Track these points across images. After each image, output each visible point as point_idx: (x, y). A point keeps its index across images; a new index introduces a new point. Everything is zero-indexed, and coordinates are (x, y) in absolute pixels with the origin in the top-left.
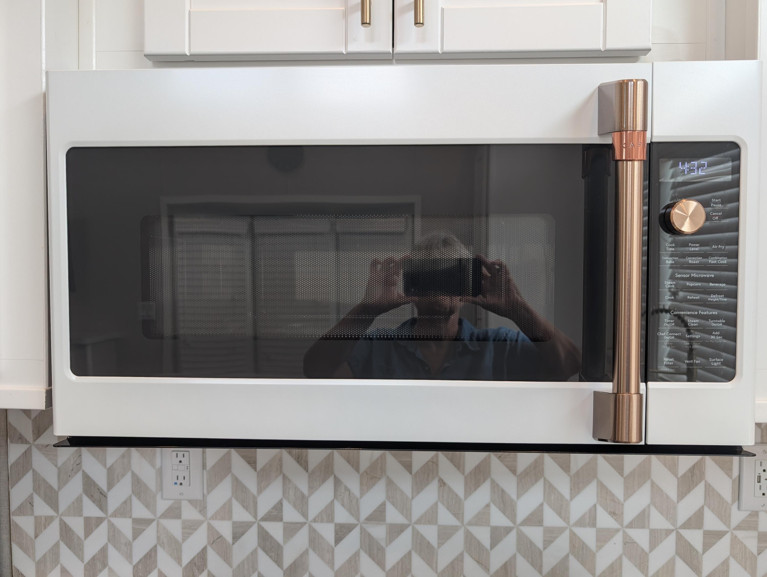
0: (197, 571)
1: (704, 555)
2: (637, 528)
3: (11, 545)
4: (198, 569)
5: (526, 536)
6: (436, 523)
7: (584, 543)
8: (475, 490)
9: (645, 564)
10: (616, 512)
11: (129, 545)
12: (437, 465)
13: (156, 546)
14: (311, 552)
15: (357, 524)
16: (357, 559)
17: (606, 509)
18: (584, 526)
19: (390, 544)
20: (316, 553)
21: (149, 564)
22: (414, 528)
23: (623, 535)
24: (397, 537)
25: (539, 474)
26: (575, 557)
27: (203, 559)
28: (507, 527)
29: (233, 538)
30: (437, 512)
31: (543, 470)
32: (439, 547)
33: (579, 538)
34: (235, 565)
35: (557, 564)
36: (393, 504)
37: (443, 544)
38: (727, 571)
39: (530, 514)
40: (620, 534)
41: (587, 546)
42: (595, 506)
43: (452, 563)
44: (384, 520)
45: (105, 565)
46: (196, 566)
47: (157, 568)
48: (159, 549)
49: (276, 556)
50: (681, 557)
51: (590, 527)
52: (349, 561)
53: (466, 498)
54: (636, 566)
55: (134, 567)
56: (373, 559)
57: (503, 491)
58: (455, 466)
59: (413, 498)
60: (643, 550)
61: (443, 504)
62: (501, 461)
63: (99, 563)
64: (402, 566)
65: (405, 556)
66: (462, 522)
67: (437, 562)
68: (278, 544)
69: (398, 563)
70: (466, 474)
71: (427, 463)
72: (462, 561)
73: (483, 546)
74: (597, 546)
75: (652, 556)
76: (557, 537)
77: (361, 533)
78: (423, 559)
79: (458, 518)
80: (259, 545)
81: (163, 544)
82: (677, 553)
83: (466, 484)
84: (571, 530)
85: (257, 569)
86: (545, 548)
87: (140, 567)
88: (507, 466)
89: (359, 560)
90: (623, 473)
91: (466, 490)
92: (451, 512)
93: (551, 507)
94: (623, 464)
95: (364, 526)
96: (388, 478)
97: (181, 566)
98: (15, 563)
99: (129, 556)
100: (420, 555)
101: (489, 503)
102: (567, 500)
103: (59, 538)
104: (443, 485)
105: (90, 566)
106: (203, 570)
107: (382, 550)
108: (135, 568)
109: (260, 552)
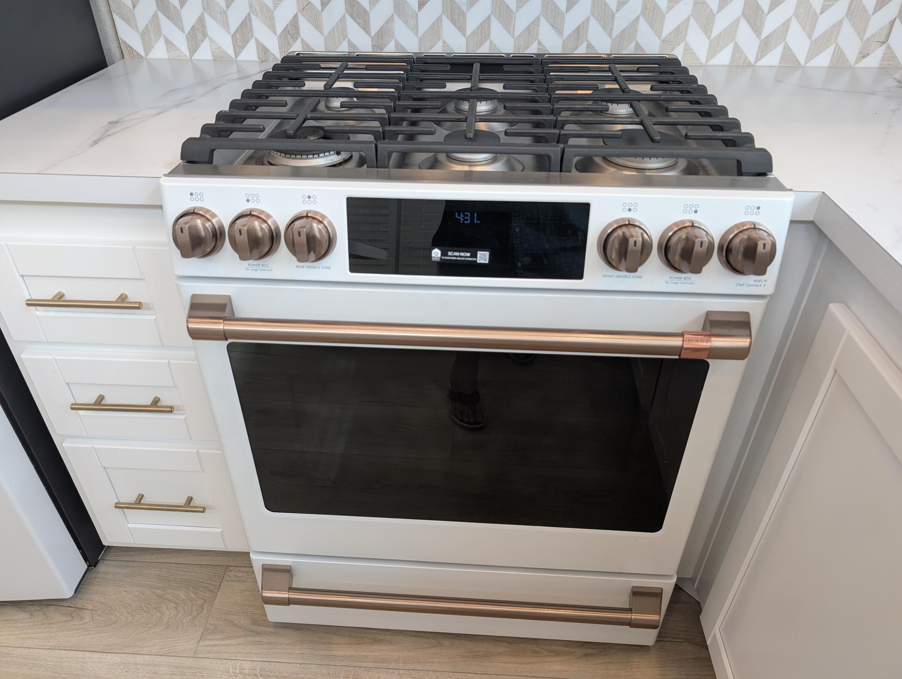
0: (291, 39)
1: (768, 15)
3: (112, 16)
4: (292, 38)
9: (710, 26)
11: (224, 13)
13: (249, 14)
14: (396, 18)
16: (440, 23)
20: (401, 19)
21: (246, 33)
27: (295, 27)
29: (322, 5)
34: (326, 32)
38: (786, 31)
45: (205, 35)
46: (289, 35)
47: (254, 37)
48: (253, 16)
49: (364, 23)
50: (746, 18)
52: (432, 27)
55: (232, 36)
63: (199, 34)
64: (481, 32)
67: (514, 27)
68: (365, 10)
69: (478, 28)
75: (718, 17)
80: (346, 12)
81: (256, 11)
82: (743, 13)
85: (346, 36)
87: (238, 36)
89: (441, 25)
97: (276, 34)
98: (121, 35)
99: (226, 26)
103: (156, 9)
105: (191, 36)
106: (297, 39)
107: (463, 14)
108: (234, 36)
109: (349, 19)
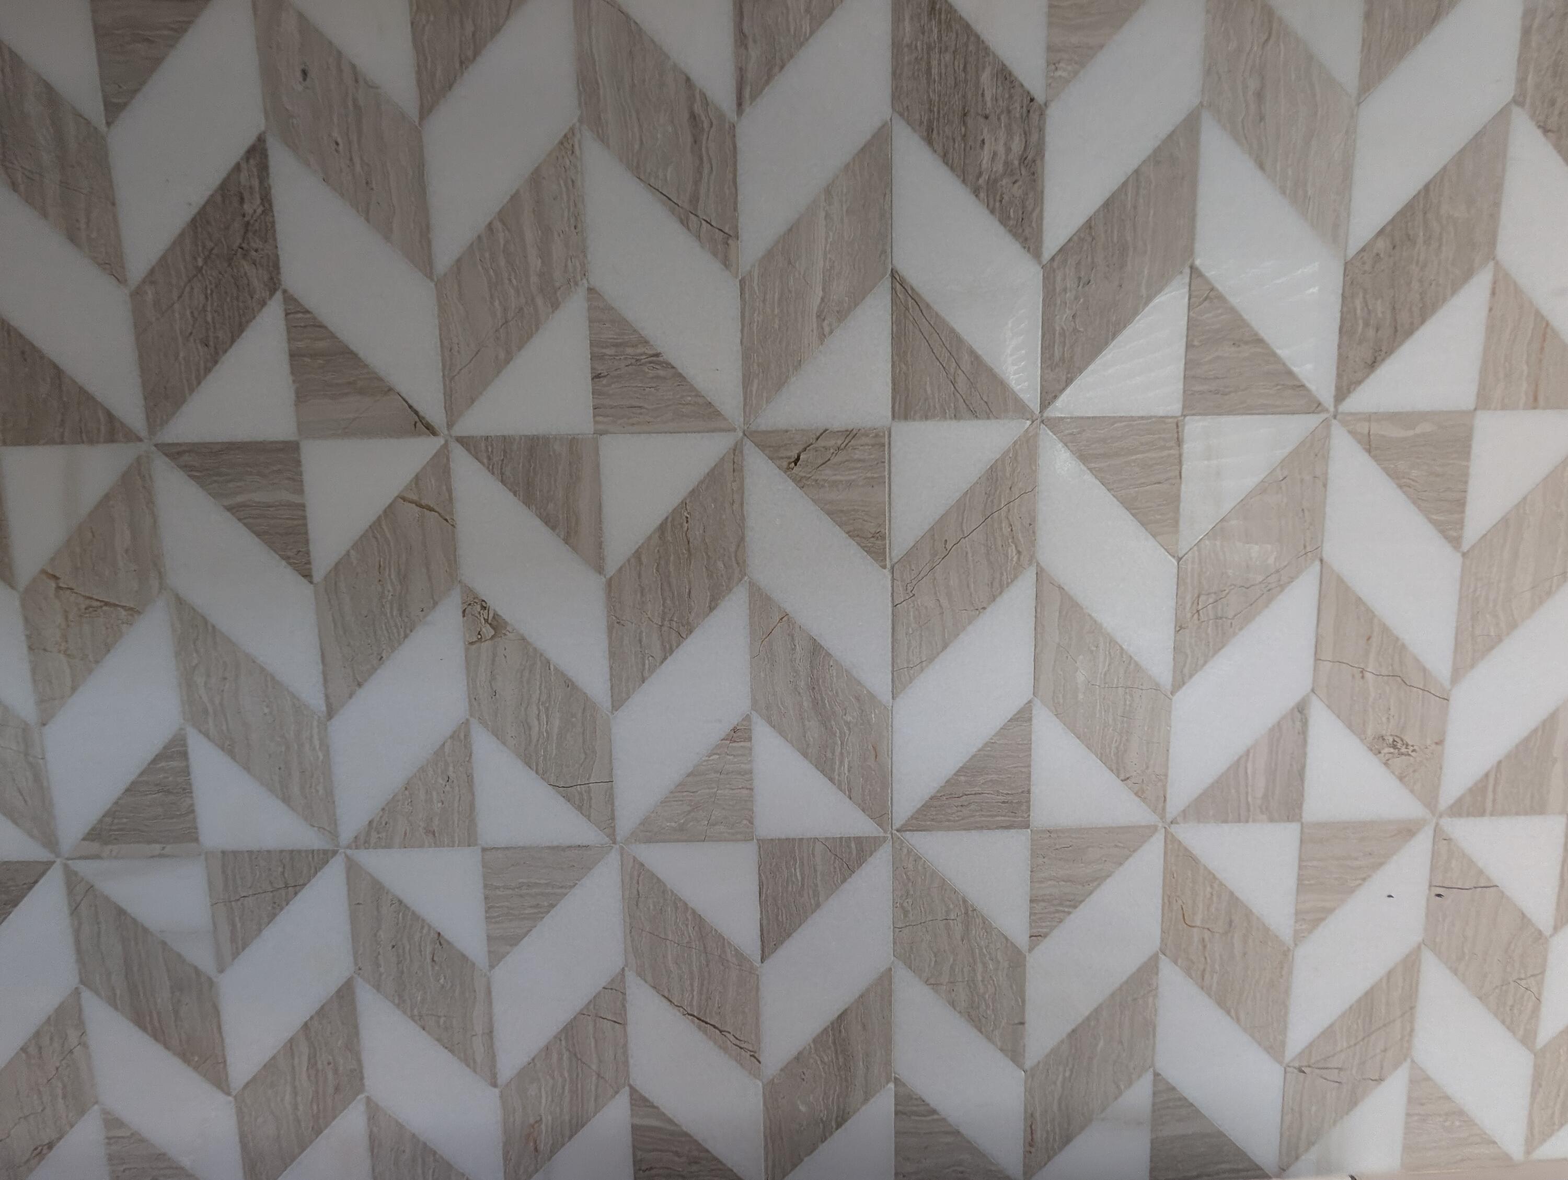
2: (1504, 813)
5: (944, 884)
6: (470, 839)
7: (1234, 900)
8: (668, 651)
10: (1407, 739)
12: (448, 520)
15: (49, 865)
17: (1355, 725)
18: (1242, 816)
19: (236, 955)
22: (353, 870)
23: (1435, 854)
24: (272, 917)
25: (1012, 551)
26: (1188, 971)
28: (844, 841)
30: (470, 778)
31: (1031, 526)
32: (495, 958)
33: (1212, 878)
35: (1097, 1011)
36: (228, 746)
37: (514, 941)
39: (961, 771)
40: (1421, 845)
41: (1248, 914)
42: (1301, 709)
43: (569, 1031)
44: (191, 835)
51: (1271, 820)
53: (618, 703)
54: (1482, 999)
56: (158, 1035)
57: (816, 650)
58: (549, 521)
59: (331, 713)
60: (1524, 920)
61: (498, 733)
62: (800, 482)
65: (322, 1012)
66: (609, 825)
70: (611, 568)
71: (389, 511)
72: (620, 1022)
73: (721, 941)
74: (1299, 914)
76: (1098, 880)
77: (74, 911)
78: (419, 1019)
79: (582, 806)
83: (615, 624)
84: (1170, 839)
86: (1036, 937)
88: (835, 513)
90: (1460, 524)
91: (615, 655)
92: (543, 774)
93: (1071, 727)
94: (1463, 478)
95: (84, 868)
96: (180, 602)
100: (400, 999)
101: (747, 718)
102: (1157, 687)
104: (488, 631)
